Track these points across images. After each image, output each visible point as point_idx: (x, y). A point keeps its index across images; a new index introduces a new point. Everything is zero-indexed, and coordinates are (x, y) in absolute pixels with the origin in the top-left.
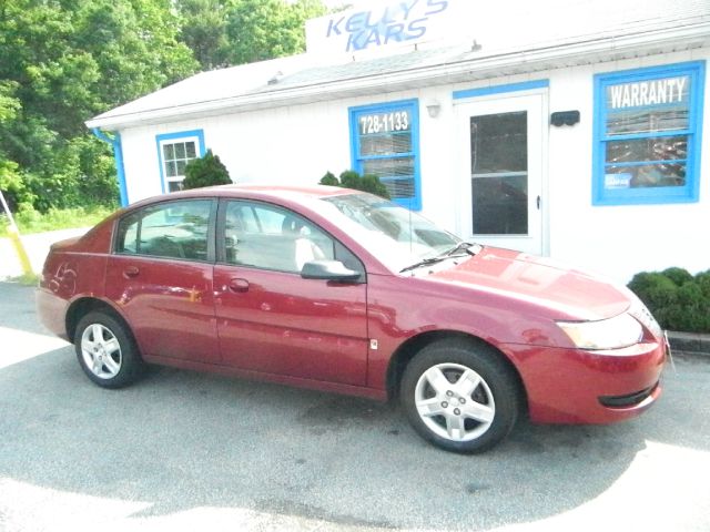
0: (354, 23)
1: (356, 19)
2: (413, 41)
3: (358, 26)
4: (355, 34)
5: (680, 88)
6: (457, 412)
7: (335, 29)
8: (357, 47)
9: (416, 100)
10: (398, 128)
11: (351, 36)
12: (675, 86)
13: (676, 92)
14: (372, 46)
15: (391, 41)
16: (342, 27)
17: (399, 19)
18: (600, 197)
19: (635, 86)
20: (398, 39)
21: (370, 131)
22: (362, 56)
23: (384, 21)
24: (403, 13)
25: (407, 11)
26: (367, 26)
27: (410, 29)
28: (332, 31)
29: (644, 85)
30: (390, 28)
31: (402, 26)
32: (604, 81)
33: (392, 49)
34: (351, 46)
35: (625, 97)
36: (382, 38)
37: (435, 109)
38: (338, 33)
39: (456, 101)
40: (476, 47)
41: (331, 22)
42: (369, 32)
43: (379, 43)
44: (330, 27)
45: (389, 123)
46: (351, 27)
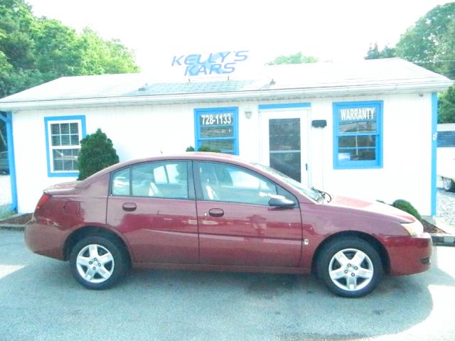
0: (190, 60)
1: (191, 58)
2: (227, 75)
3: (192, 62)
4: (191, 66)
5: (372, 113)
6: (353, 275)
7: (177, 61)
8: (192, 74)
9: (237, 108)
10: (225, 123)
11: (188, 67)
12: (370, 112)
13: (370, 114)
14: (201, 74)
15: (214, 73)
16: (182, 61)
17: (219, 61)
18: (337, 165)
19: (352, 110)
20: (218, 73)
21: (207, 123)
22: (194, 79)
23: (209, 60)
24: (221, 58)
25: (224, 58)
26: (198, 62)
27: (225, 67)
28: (176, 63)
29: (356, 110)
30: (212, 66)
31: (220, 66)
32: (338, 106)
33: (214, 77)
34: (188, 73)
35: (348, 115)
36: (208, 71)
37: (248, 114)
38: (179, 64)
39: (260, 110)
40: (273, 83)
41: (175, 57)
42: (200, 66)
43: (206, 73)
44: (174, 61)
45: (220, 120)
46: (188, 62)
